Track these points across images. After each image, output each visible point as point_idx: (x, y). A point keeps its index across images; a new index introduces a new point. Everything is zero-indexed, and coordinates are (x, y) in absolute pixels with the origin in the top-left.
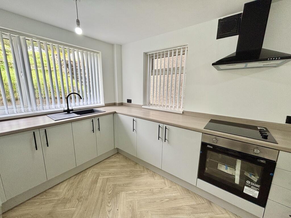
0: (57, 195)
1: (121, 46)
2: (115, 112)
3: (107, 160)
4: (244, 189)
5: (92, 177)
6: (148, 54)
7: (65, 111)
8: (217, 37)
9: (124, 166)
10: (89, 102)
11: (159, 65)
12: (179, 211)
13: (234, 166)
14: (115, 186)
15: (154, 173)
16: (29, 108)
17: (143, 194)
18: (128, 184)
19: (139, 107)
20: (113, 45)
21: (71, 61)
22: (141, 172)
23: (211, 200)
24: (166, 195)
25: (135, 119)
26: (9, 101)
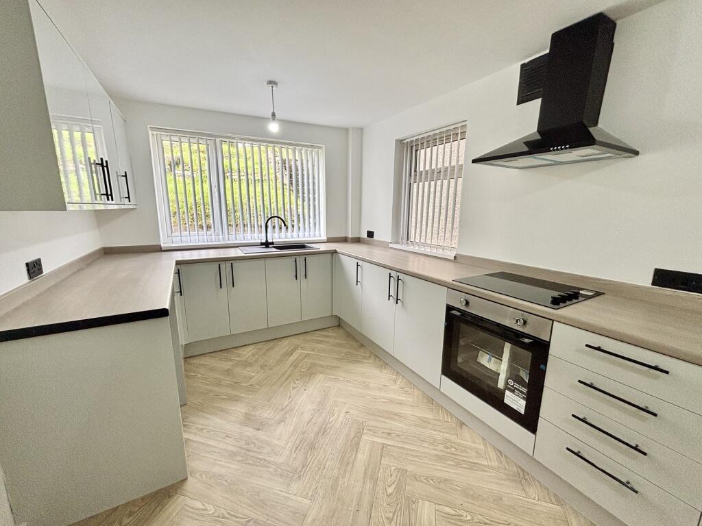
0: (239, 355)
1: (362, 129)
2: (335, 252)
3: (317, 332)
4: (506, 397)
5: (287, 348)
6: (405, 142)
7: (262, 244)
8: (518, 99)
9: (340, 345)
10: (312, 233)
11: (440, 160)
12: (397, 417)
13: (499, 356)
14: (314, 365)
15: (386, 364)
16: (221, 237)
17: (349, 384)
18: (334, 367)
19: (384, 245)
20: (347, 130)
21: (296, 160)
22: (364, 358)
23: (463, 421)
24: (386, 395)
25: (360, 263)
26: (202, 227)
